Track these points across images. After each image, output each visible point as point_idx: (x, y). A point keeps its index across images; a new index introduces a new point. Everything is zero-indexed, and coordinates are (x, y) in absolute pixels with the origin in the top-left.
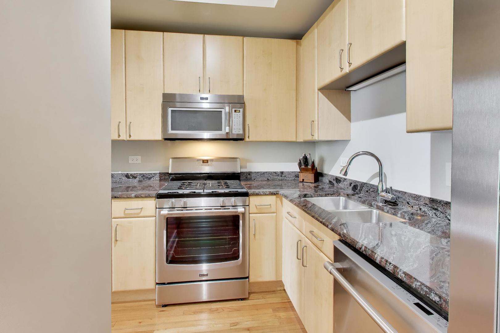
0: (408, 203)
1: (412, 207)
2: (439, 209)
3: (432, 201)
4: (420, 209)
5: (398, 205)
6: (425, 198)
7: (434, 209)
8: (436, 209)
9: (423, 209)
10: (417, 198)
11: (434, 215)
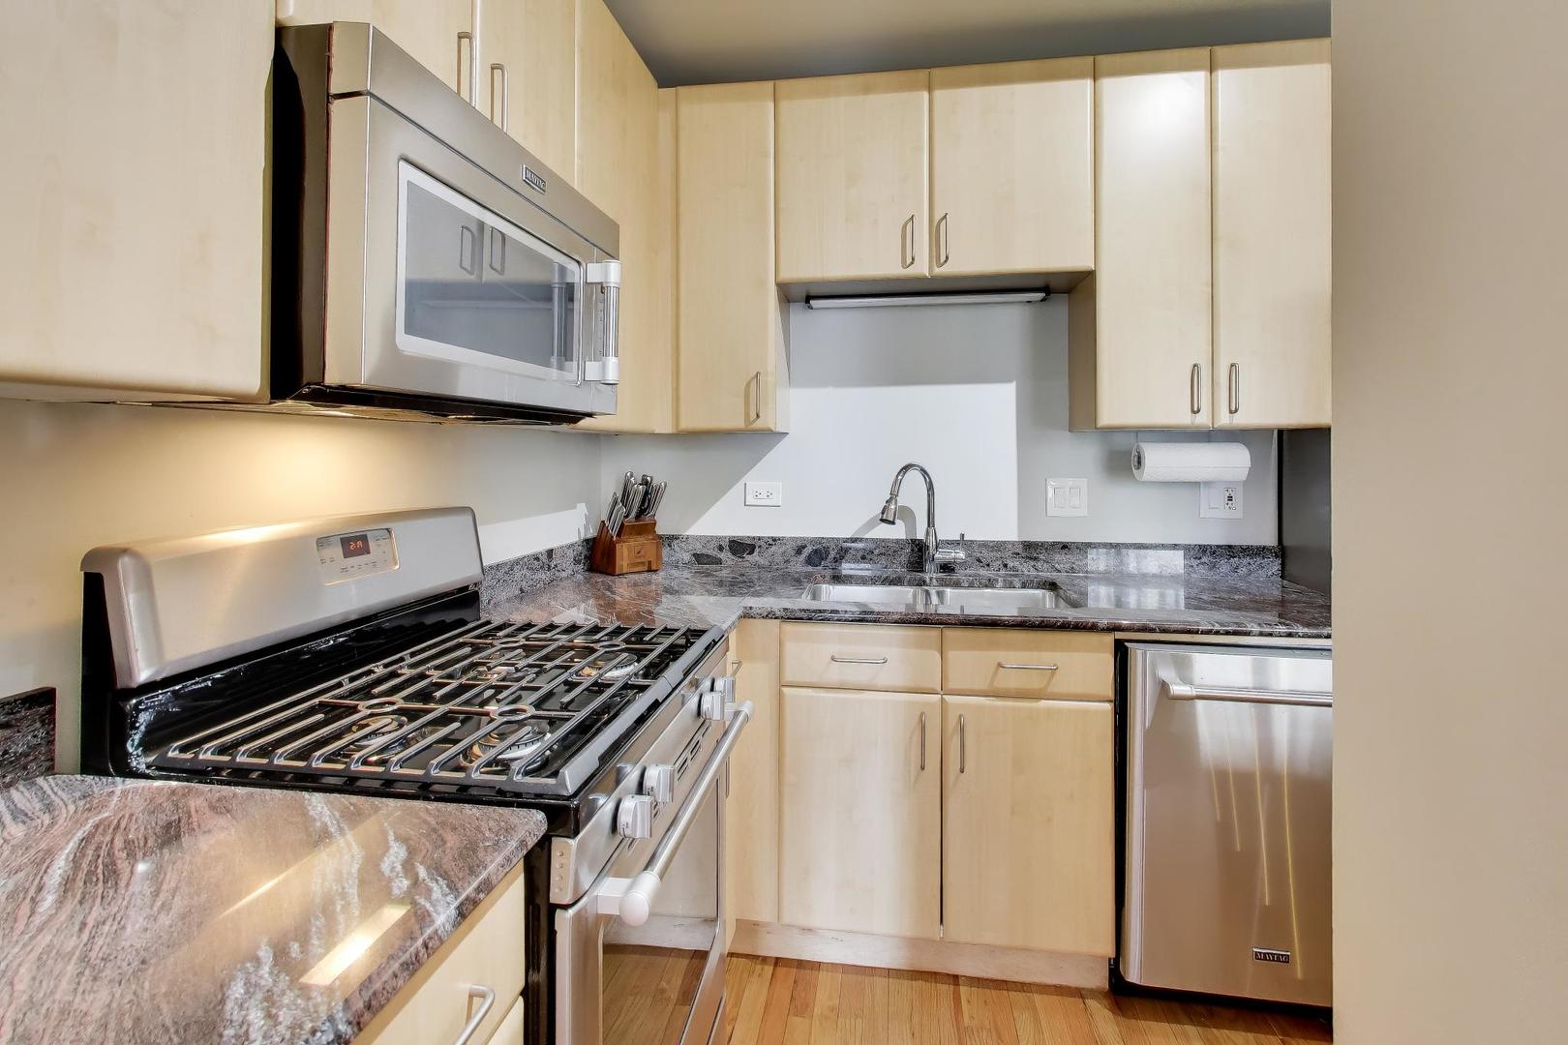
0: (979, 561)
1: (988, 565)
2: (1041, 556)
3: (1029, 546)
4: (1005, 566)
5: (953, 570)
6: (1013, 543)
7: (1031, 558)
8: (1035, 559)
9: (1011, 564)
10: (998, 546)
11: (1032, 569)
